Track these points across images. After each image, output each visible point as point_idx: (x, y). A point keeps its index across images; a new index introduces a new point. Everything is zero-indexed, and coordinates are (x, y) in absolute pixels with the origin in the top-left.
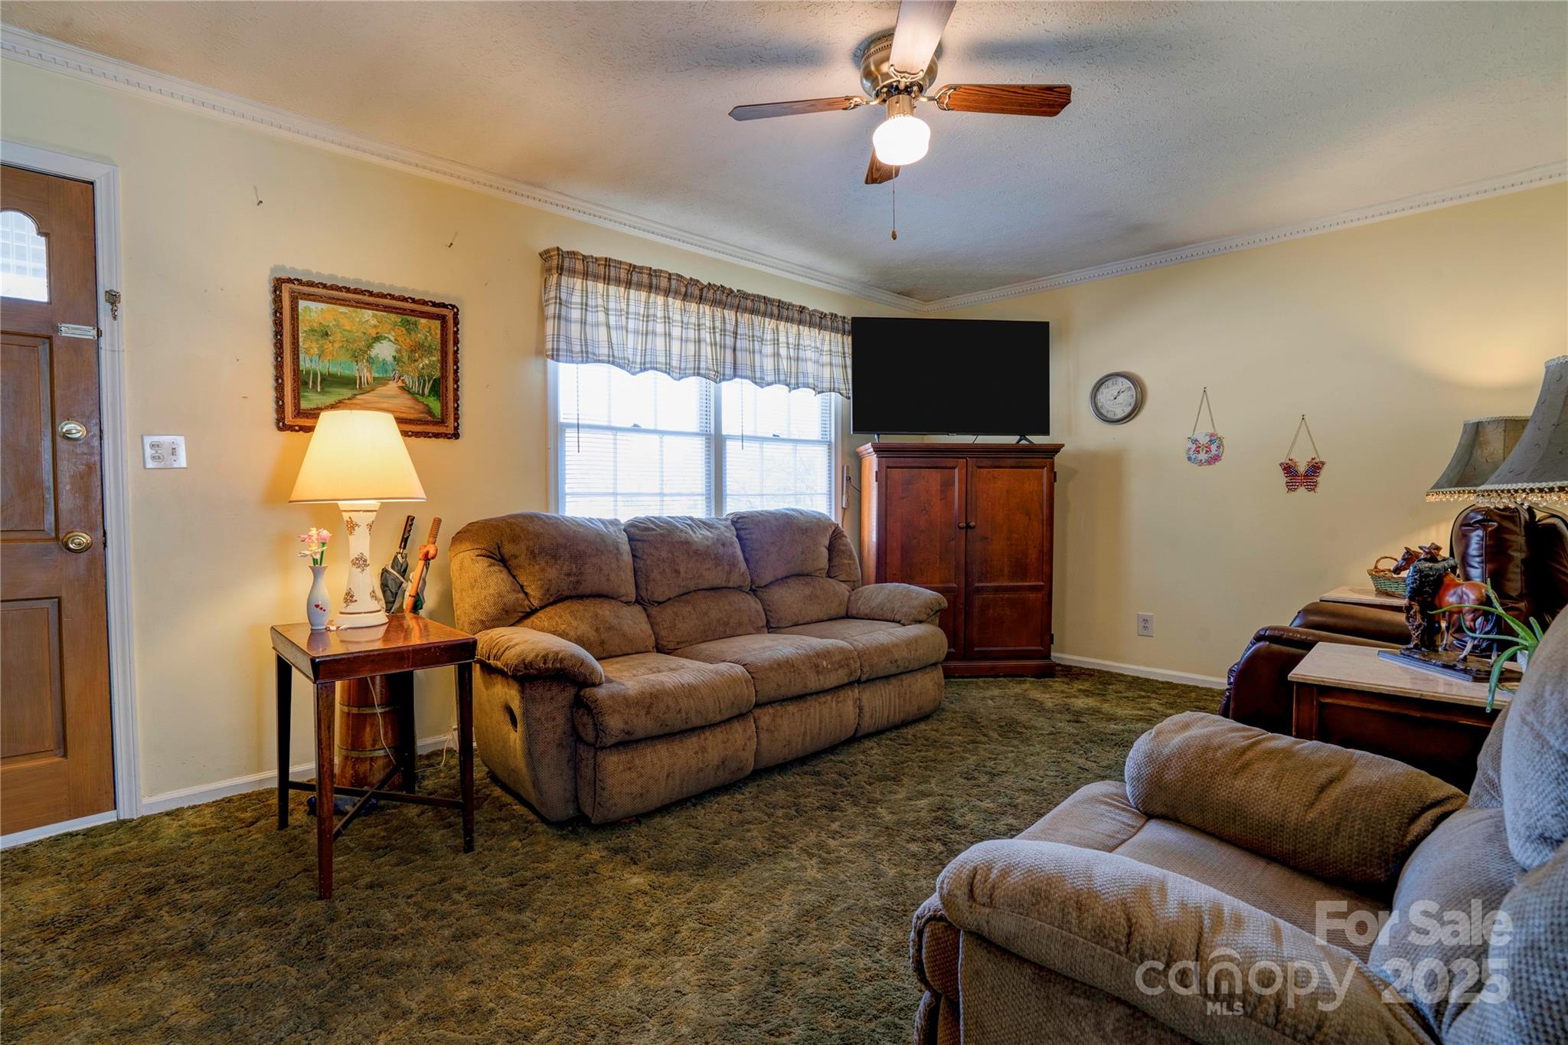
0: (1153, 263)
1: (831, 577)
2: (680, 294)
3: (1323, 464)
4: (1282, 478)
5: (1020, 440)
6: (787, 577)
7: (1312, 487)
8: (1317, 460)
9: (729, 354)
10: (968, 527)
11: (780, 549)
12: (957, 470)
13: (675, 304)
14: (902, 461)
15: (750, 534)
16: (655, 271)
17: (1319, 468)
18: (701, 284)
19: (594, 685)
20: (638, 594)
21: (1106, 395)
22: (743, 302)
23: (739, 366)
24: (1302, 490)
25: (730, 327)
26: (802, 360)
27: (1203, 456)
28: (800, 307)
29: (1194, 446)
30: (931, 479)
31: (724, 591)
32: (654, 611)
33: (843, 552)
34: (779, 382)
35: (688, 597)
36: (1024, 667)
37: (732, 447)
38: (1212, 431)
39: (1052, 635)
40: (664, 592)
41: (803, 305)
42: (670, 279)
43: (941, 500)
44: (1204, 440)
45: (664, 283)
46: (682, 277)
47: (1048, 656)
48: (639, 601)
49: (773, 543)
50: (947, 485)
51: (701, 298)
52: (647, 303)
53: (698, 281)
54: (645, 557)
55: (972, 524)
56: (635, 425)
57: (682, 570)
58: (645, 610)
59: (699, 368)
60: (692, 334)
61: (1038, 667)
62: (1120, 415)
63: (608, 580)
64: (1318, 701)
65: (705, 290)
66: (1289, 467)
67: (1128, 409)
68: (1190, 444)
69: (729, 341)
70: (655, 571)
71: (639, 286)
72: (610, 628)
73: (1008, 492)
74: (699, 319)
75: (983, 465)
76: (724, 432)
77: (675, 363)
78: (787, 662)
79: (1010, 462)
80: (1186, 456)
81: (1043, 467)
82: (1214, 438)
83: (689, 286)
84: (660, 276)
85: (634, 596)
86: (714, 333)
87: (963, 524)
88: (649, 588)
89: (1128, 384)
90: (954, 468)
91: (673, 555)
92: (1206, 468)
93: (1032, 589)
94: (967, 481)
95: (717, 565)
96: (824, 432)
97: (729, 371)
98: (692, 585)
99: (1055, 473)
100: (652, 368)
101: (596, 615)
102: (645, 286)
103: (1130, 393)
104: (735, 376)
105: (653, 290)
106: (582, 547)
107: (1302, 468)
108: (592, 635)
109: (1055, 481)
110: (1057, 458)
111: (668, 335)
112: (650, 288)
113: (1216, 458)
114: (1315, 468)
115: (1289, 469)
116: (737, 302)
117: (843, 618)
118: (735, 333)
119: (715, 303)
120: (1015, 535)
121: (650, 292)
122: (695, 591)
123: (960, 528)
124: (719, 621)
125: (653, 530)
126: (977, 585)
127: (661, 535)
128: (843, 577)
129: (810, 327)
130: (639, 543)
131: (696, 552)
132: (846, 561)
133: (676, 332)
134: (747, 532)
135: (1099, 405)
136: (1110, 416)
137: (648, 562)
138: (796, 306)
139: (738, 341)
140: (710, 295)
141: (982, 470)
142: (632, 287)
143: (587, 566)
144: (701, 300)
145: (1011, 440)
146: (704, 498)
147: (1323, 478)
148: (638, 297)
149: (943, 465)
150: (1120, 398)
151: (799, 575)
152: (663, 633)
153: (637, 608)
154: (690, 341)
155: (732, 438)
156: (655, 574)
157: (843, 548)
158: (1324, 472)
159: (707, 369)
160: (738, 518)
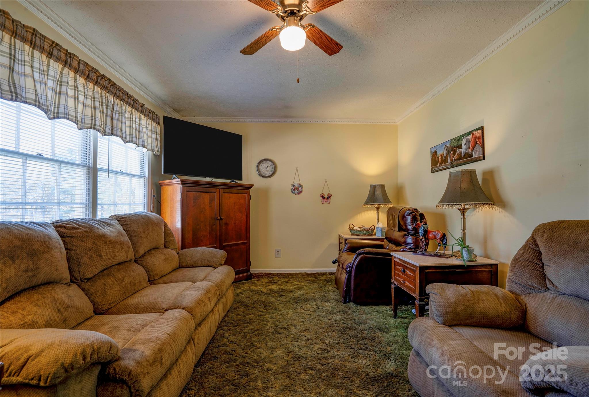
0: (280, 121)
1: (167, 248)
2: (85, 75)
3: (332, 195)
4: (320, 200)
5: (232, 182)
6: (150, 250)
7: (329, 202)
8: (330, 194)
9: (109, 120)
10: (221, 219)
11: (147, 235)
12: (216, 194)
13: (81, 81)
14: (194, 189)
15: (130, 227)
16: (70, 54)
17: (331, 197)
18: (99, 73)
19: (118, 359)
20: (71, 276)
21: (263, 167)
22: (118, 93)
23: (115, 129)
24: (326, 203)
25: (111, 104)
26: (141, 132)
27: (296, 191)
28: (142, 104)
29: (294, 188)
30: (206, 197)
31: (126, 264)
32: (87, 285)
33: (169, 234)
34: (132, 142)
35: (108, 272)
36: (242, 277)
37: (102, 176)
38: (299, 183)
39: (250, 262)
40: (92, 271)
41: (144, 103)
42: (79, 63)
43: (209, 207)
44: (297, 186)
45: (75, 64)
46: (87, 64)
47: (248, 270)
48: (73, 280)
49: (144, 232)
50: (212, 200)
51: (96, 82)
52: (62, 73)
53: (97, 71)
54: (74, 248)
55: (223, 217)
56: (40, 154)
57: (104, 254)
58: (79, 286)
59: (95, 125)
60: (89, 102)
61: (247, 276)
62: (268, 175)
63: (57, 270)
64: (425, 272)
65: (100, 78)
66: (323, 196)
67: (271, 173)
68: (292, 187)
69: (110, 113)
70: (84, 257)
71: (58, 59)
72: (68, 307)
73: (235, 203)
74: (93, 94)
75: (226, 192)
76: (98, 166)
77: (79, 119)
78: (200, 300)
79: (235, 191)
80: (291, 191)
81: (246, 194)
82: (300, 185)
83: (91, 72)
84: (73, 58)
85: (69, 278)
86: (102, 105)
87: (219, 218)
88: (81, 270)
89: (271, 163)
90: (215, 193)
91: (96, 245)
92: (298, 195)
93: (243, 243)
94: (220, 199)
95: (122, 248)
96: (142, 172)
97: (108, 130)
98: (109, 263)
99: (250, 196)
100: (64, 118)
101: (55, 300)
102: (62, 61)
103: (272, 167)
104: (112, 134)
105: (68, 66)
106: (36, 246)
107: (326, 197)
108: (56, 316)
109: (250, 199)
110: (251, 190)
111: (76, 98)
112: (65, 64)
113: (300, 192)
114: (329, 197)
115: (322, 197)
116: (115, 91)
117: (178, 268)
118: (113, 109)
119: (104, 88)
120: (237, 222)
121: (65, 66)
122: (111, 267)
123: (217, 219)
124: (130, 283)
125: (78, 228)
126: (224, 244)
127: (85, 232)
128: (172, 247)
129: (144, 116)
130: (67, 238)
131: (110, 241)
132: (172, 239)
133: (81, 98)
134: (128, 226)
135: (260, 170)
136: (264, 175)
137: (78, 252)
138: (140, 103)
139: (114, 114)
140: (102, 82)
141: (225, 194)
142: (52, 57)
143: (42, 261)
144: (96, 83)
145: (228, 181)
146: (85, 206)
147: (332, 200)
148: (55, 67)
149: (210, 191)
150: (268, 169)
151: (154, 249)
152: (98, 300)
153: (74, 287)
154: (89, 106)
155: (102, 170)
156: (85, 259)
157: (169, 232)
158: (332, 198)
159: (99, 126)
160: (121, 218)
